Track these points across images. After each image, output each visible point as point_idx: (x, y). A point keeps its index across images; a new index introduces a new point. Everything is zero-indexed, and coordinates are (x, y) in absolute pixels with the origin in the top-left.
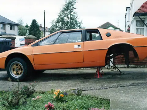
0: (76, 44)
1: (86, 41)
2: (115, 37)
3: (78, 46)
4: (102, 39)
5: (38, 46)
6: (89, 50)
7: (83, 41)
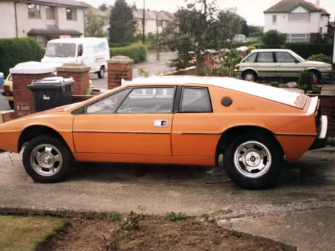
0: (158, 118)
1: (179, 112)
2: (239, 109)
3: (163, 122)
4: (212, 111)
5: (83, 113)
6: (183, 134)
7: (173, 112)
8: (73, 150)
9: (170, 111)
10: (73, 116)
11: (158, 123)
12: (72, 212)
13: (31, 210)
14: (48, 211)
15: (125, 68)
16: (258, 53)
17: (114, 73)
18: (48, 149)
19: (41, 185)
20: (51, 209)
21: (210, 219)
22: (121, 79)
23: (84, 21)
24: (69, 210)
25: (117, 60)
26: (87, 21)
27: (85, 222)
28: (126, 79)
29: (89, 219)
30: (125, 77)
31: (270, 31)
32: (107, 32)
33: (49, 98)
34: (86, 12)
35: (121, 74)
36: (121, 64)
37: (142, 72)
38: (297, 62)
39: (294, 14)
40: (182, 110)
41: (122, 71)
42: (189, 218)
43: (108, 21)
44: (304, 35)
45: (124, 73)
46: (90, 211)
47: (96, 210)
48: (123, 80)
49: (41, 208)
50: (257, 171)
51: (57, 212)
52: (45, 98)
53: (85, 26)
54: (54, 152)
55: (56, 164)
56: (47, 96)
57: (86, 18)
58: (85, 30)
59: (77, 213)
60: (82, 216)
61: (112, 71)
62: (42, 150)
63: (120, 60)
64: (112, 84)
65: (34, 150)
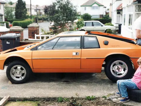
0: (74, 51)
3: (76, 53)
4: (100, 48)
5: (36, 50)
6: (87, 58)
7: (81, 48)
8: (32, 67)
9: (79, 48)
10: (32, 51)
11: (74, 54)
12: (38, 98)
13: (17, 98)
14: (26, 98)
15: (36, 29)
16: (86, 23)
17: (31, 31)
18: (19, 67)
19: (16, 85)
20: (27, 97)
21: (108, 98)
22: (34, 34)
23: (4, 9)
24: (36, 98)
25: (32, 25)
26: (5, 9)
27: (46, 103)
28: (37, 34)
29: (47, 101)
30: (36, 33)
31: (86, 14)
32: (15, 14)
33: (9, 43)
34: (5, 5)
35: (34, 32)
36: (34, 27)
37: (43, 31)
38: (102, 26)
39: (93, 7)
40: (85, 47)
41: (35, 31)
42: (97, 98)
43: (15, 9)
44: (97, 15)
45: (36, 31)
46: (47, 97)
47: (50, 96)
48: (35, 35)
49: (22, 97)
50: (121, 74)
51: (31, 98)
52: (7, 43)
53: (4, 12)
54: (22, 69)
55: (23, 75)
56: (8, 42)
57: (5, 8)
58: (4, 13)
59: (41, 99)
60: (44, 100)
61: (30, 30)
62: (16, 68)
63: (34, 25)
64: (30, 36)
65: (12, 68)
